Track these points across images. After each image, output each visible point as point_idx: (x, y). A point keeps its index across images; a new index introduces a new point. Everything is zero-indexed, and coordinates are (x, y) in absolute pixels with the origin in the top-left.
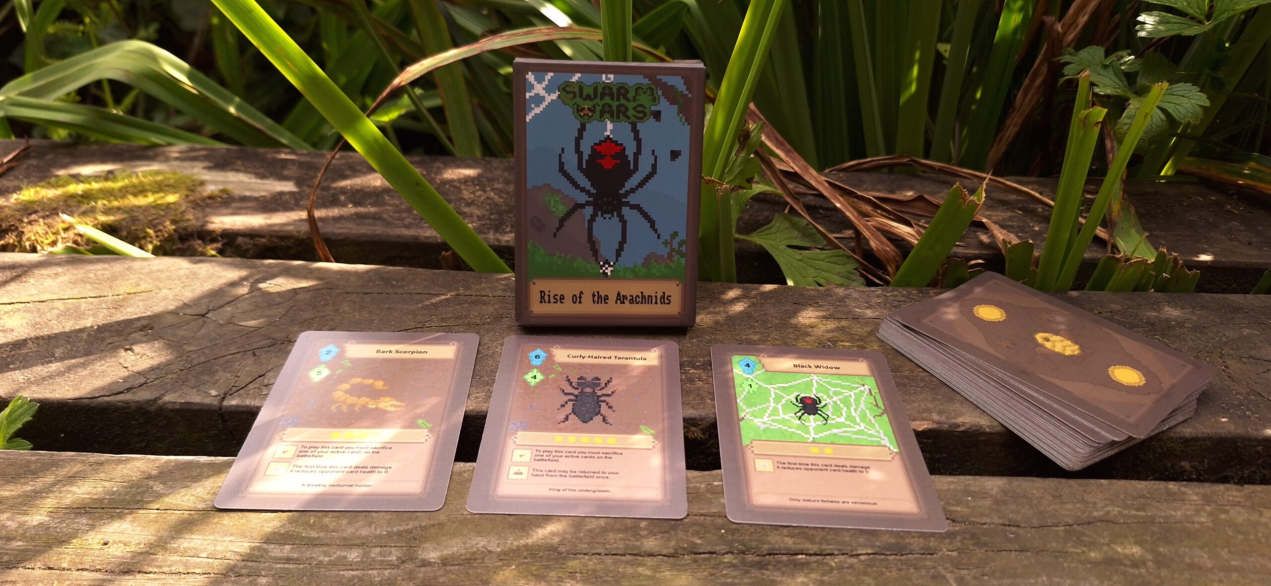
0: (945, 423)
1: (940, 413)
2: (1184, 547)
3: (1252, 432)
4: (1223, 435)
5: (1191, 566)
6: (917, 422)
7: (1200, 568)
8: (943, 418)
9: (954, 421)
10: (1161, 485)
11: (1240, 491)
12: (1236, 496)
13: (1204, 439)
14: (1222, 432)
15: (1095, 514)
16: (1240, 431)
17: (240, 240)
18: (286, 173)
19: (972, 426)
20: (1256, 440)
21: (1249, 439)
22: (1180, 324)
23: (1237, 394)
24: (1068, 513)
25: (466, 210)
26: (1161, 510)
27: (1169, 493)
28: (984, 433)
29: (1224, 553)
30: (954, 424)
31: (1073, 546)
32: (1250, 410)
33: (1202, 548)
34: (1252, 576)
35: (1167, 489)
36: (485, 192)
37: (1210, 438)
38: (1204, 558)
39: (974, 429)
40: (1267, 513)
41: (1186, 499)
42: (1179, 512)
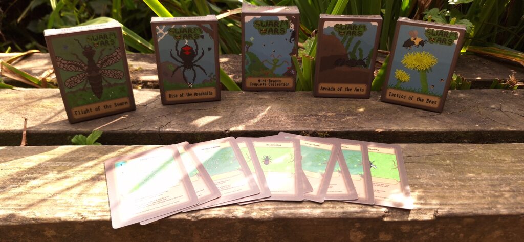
0: (388, 130)
1: (386, 127)
2: (463, 160)
3: (486, 129)
5: (465, 165)
6: (379, 130)
7: (467, 165)
8: (387, 128)
10: (457, 144)
11: (481, 145)
12: (480, 147)
13: (471, 132)
14: (477, 129)
15: (435, 152)
16: (482, 129)
20: (487, 131)
21: (485, 131)
22: (465, 99)
23: (482, 118)
24: (427, 152)
26: (456, 151)
27: (458, 146)
28: (400, 132)
29: (475, 162)
30: (390, 130)
31: (428, 161)
32: (486, 123)
33: (468, 160)
34: (483, 167)
37: (473, 132)
39: (397, 131)
40: (489, 151)
41: (464, 148)
42: (461, 152)
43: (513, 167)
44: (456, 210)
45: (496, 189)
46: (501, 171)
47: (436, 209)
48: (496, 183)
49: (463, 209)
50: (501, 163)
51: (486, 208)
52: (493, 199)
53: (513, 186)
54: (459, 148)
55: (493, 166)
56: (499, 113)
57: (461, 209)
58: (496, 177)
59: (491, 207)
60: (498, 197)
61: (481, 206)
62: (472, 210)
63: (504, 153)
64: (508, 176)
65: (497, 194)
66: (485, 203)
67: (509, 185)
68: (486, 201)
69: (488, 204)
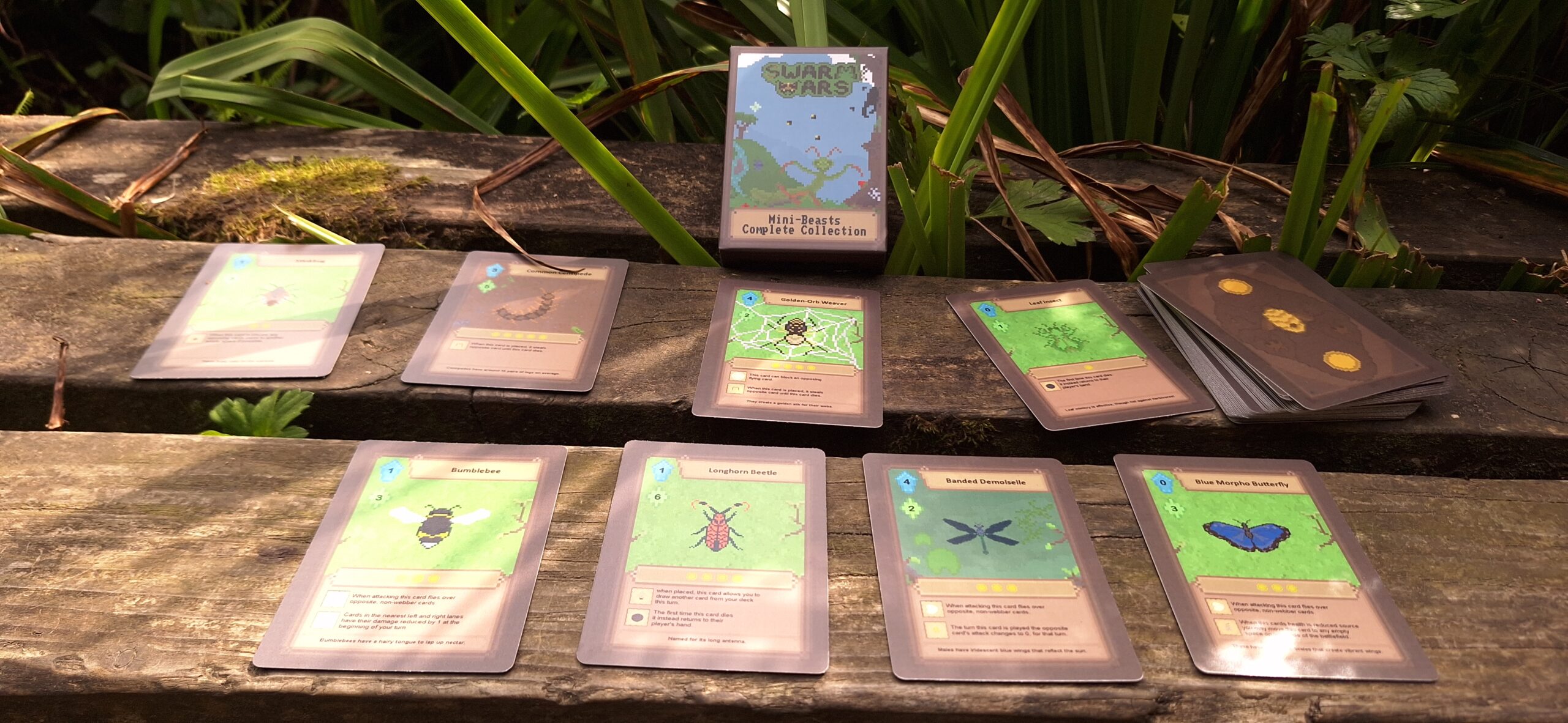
2: (1406, 533)
3: (1482, 428)
4: (1454, 432)
5: (1411, 550)
7: (1419, 553)
10: (1388, 478)
11: (1465, 484)
12: (1461, 489)
13: (1436, 435)
14: (1453, 429)
16: (1471, 428)
17: (448, 231)
18: (481, 160)
20: (1486, 436)
21: (1480, 436)
22: (1419, 321)
23: (1471, 392)
25: (674, 200)
26: (1387, 501)
28: (1216, 429)
29: (1443, 540)
32: (1483, 408)
33: (1422, 535)
34: (1467, 560)
35: (1393, 482)
36: (691, 181)
37: (1440, 435)
38: (1422, 542)
40: (1489, 505)
41: (1411, 491)
42: (1403, 503)
43: (1560, 561)
44: (1378, 702)
45: (1504, 638)
46: (1524, 574)
47: (1315, 699)
48: (1505, 617)
49: (1399, 701)
50: (1523, 546)
51: (1471, 702)
52: (1493, 670)
53: (1557, 627)
54: (1398, 489)
55: (1500, 558)
56: (1526, 376)
57: (1393, 700)
58: (1508, 594)
59: (1485, 697)
60: (1511, 662)
61: (1453, 692)
62: (1427, 705)
63: (1534, 513)
64: (1543, 594)
65: (1506, 653)
66: (1466, 685)
67: (1545, 626)
68: (1472, 676)
69: (1476, 687)
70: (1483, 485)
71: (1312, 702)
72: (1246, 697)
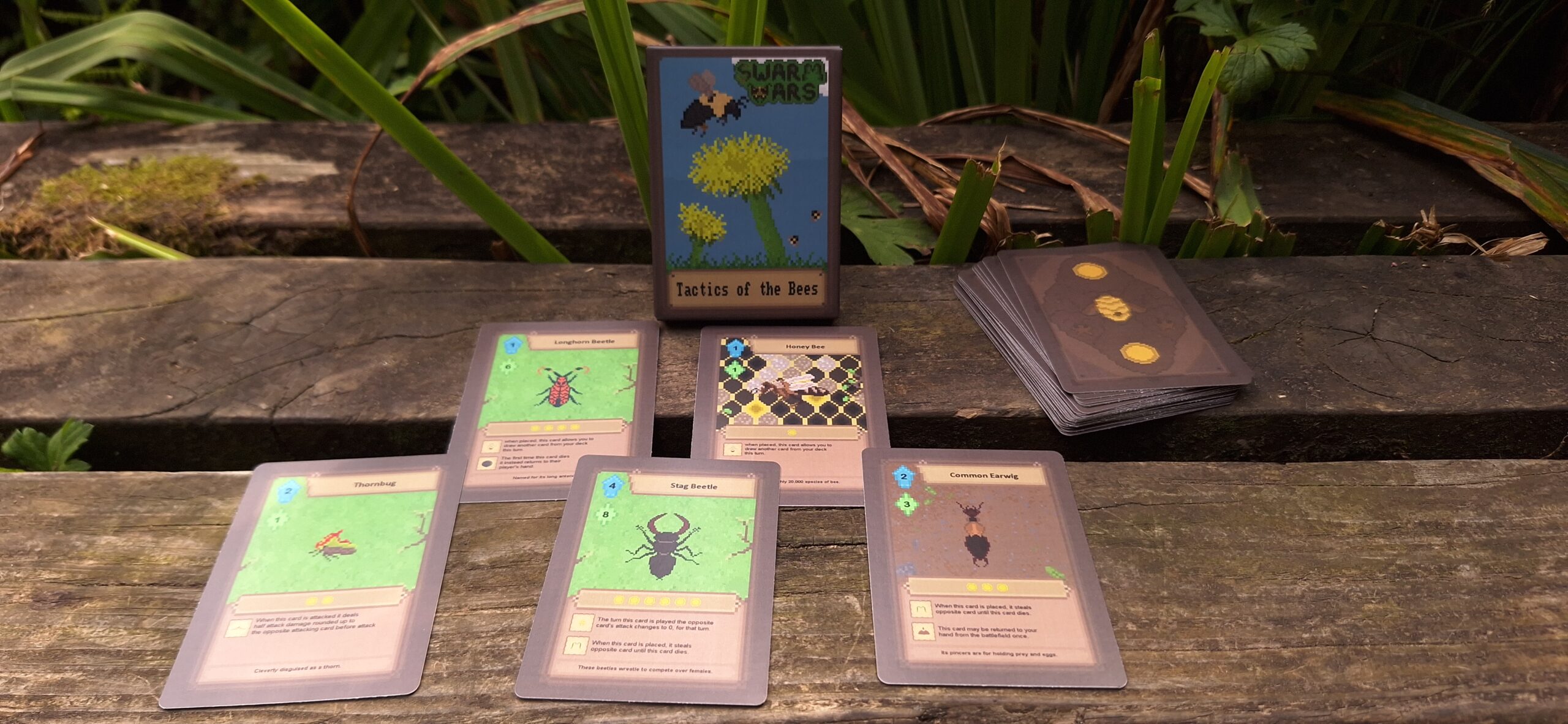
0: (994, 410)
1: (991, 400)
2: (1206, 526)
3: (1309, 408)
4: (1278, 412)
6: (967, 410)
7: (1216, 546)
8: (993, 405)
9: (1003, 407)
10: (1198, 466)
11: (1279, 469)
12: (1274, 475)
13: (1259, 417)
14: (1277, 409)
15: (1126, 496)
16: (1297, 408)
17: (281, 234)
19: (1021, 412)
20: (1312, 416)
21: (1305, 416)
22: (1266, 293)
23: (1304, 369)
24: (1099, 496)
26: (1193, 491)
27: (1205, 471)
28: (1034, 419)
29: (1245, 531)
30: (1003, 410)
31: (1096, 529)
32: (1313, 385)
33: (1223, 526)
34: (1266, 552)
37: (1265, 416)
38: (1221, 535)
39: (1022, 415)
40: (1300, 491)
41: (1221, 479)
42: (1209, 493)
43: (1362, 550)
44: (1145, 712)
45: (1286, 637)
46: (1321, 565)
47: (1081, 710)
48: (1293, 613)
49: (1167, 710)
50: (1327, 535)
51: (1241, 707)
52: (1270, 672)
53: (1345, 622)
54: (1208, 477)
55: (1300, 549)
56: (1365, 349)
57: (1160, 709)
58: (1300, 588)
59: (1256, 702)
60: (1291, 662)
61: (1223, 698)
62: (1195, 713)
63: (1344, 498)
64: (1337, 586)
65: (1286, 653)
66: (1239, 689)
67: (1333, 621)
68: (1246, 680)
69: (1249, 691)
70: (1298, 469)
71: (1078, 713)
72: (1011, 711)
